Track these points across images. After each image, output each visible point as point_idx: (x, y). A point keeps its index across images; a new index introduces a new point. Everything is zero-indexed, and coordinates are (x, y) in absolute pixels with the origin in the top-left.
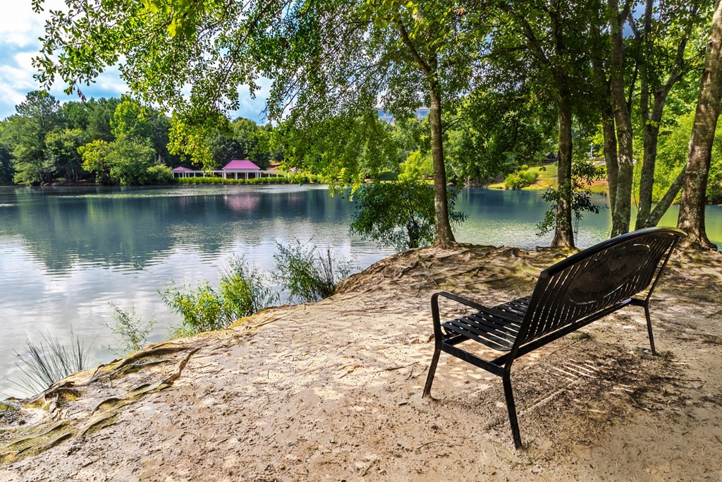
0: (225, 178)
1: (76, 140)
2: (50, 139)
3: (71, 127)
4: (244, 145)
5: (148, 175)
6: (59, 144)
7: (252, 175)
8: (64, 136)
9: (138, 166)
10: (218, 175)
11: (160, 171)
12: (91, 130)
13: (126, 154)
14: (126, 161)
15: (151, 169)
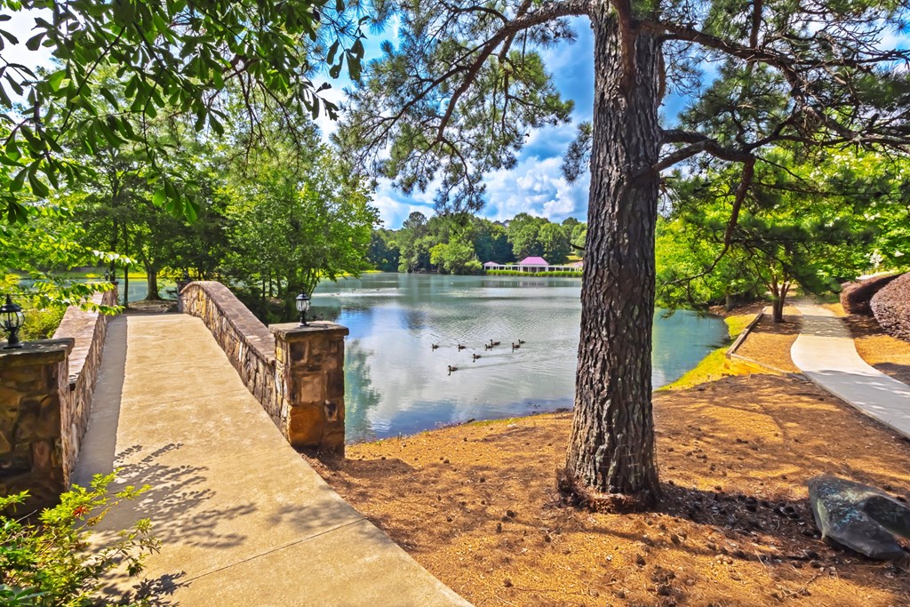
0: (522, 271)
1: (431, 242)
2: (417, 243)
3: (430, 235)
4: (544, 244)
5: (466, 267)
6: (420, 246)
7: (542, 269)
8: (424, 241)
9: (460, 261)
10: (515, 268)
11: (473, 265)
12: (440, 237)
13: (454, 253)
14: (453, 258)
15: (467, 264)
